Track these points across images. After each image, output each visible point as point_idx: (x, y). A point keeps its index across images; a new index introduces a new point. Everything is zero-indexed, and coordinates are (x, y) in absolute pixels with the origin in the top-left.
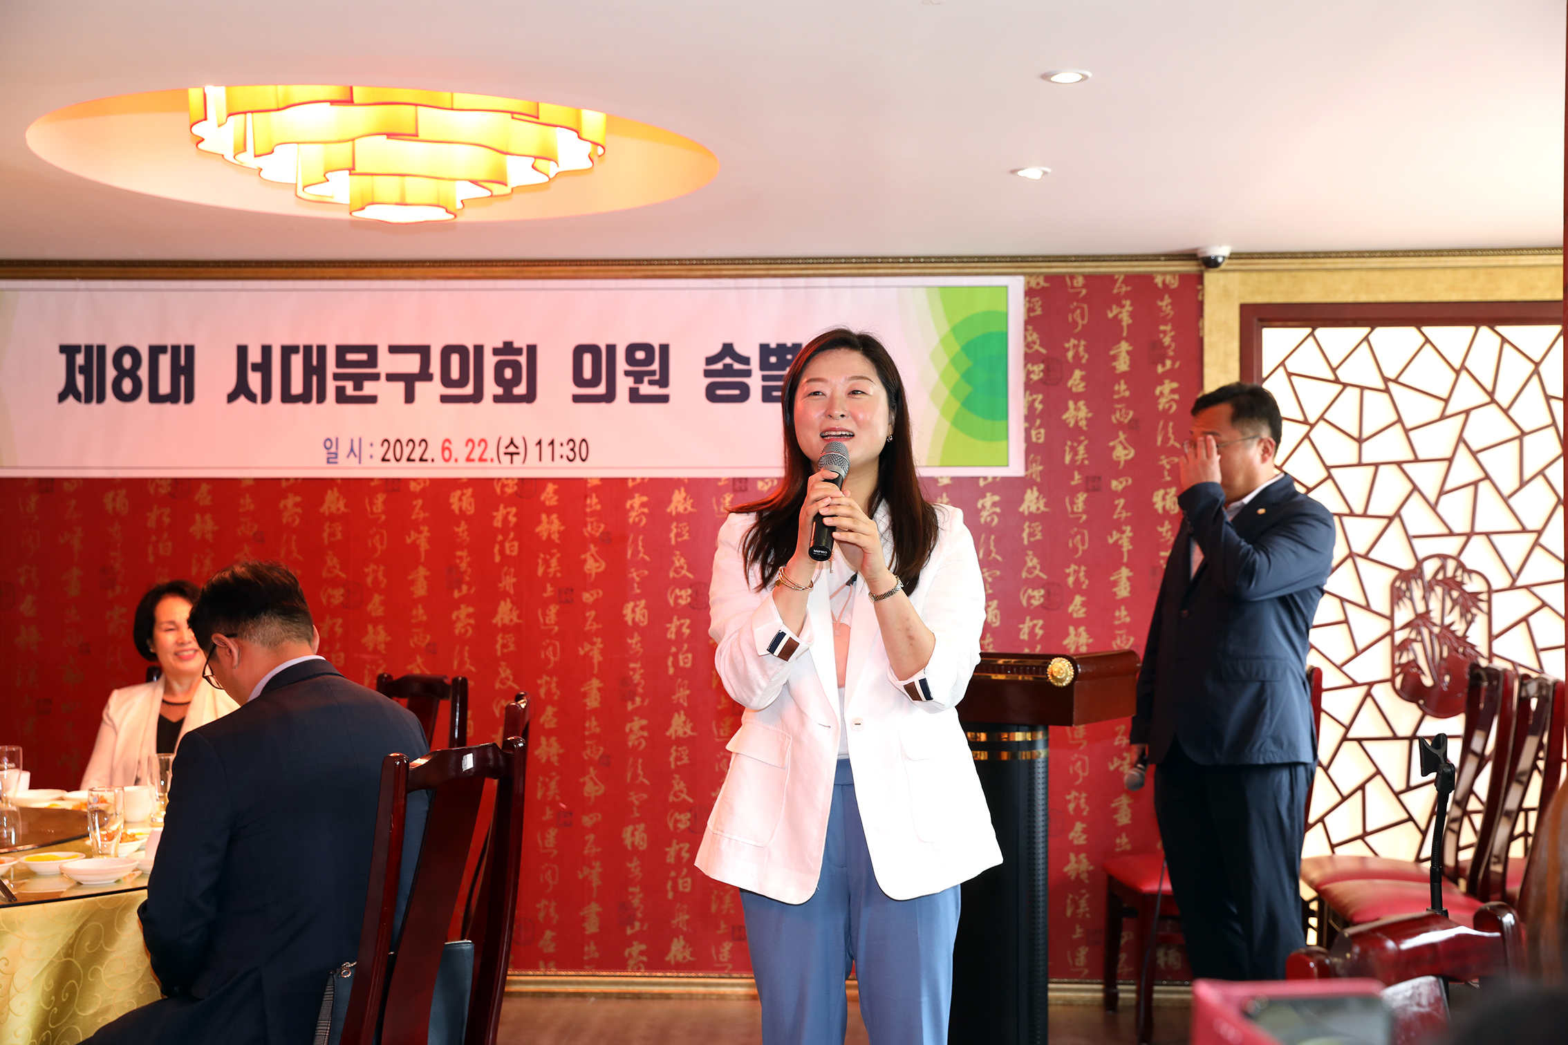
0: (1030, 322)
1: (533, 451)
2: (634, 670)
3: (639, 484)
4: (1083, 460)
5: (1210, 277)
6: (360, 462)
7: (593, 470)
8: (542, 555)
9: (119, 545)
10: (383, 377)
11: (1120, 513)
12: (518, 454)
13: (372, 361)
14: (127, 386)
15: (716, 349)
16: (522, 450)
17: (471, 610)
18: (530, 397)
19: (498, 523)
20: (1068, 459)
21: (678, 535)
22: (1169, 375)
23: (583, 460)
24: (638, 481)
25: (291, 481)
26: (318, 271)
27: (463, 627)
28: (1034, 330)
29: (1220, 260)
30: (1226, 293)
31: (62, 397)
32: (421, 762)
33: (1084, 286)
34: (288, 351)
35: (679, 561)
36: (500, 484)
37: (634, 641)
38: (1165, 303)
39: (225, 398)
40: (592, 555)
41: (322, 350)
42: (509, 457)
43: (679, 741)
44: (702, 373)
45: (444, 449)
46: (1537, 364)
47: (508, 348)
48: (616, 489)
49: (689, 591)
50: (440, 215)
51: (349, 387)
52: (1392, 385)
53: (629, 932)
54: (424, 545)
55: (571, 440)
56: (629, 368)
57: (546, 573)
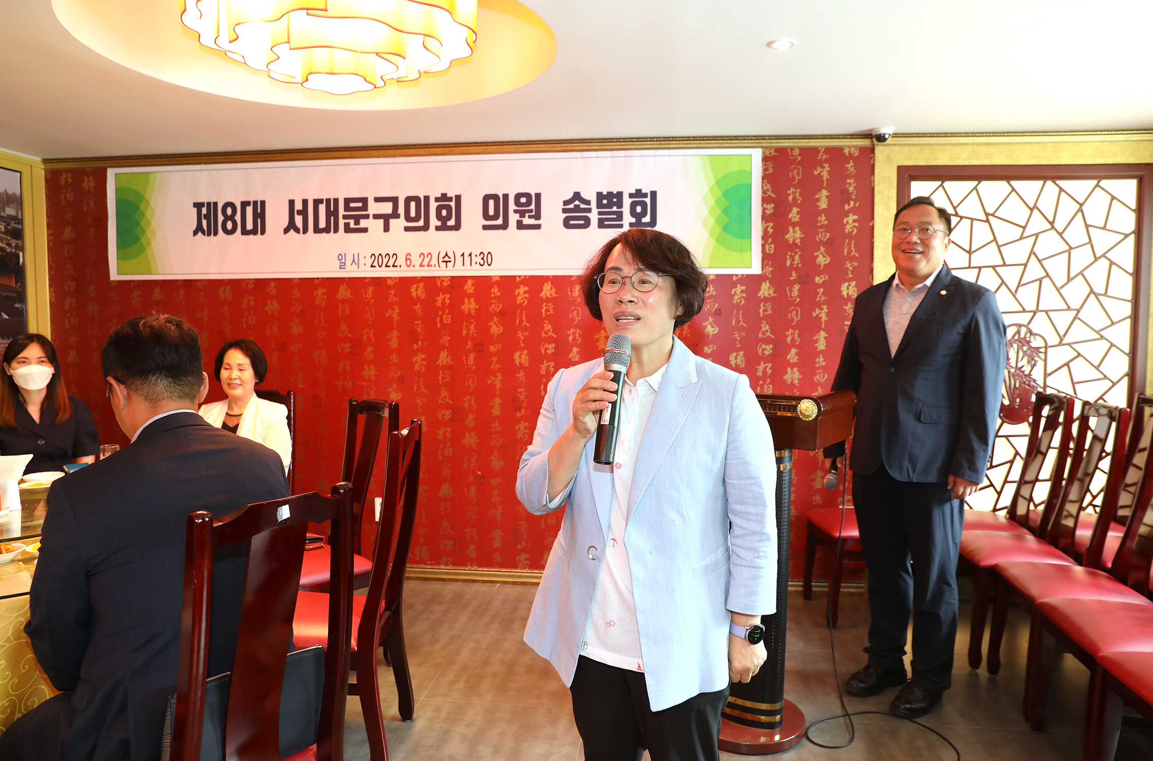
0: (765, 177)
1: (459, 260)
2: (520, 392)
3: (523, 279)
4: (798, 264)
5: (880, 148)
6: (358, 268)
7: (495, 270)
8: (465, 323)
9: (227, 318)
10: (371, 216)
11: (821, 297)
12: (450, 261)
13: (365, 207)
14: (229, 225)
15: (570, 196)
16: (452, 259)
17: (424, 356)
18: (457, 227)
19: (439, 304)
20: (788, 263)
21: (547, 311)
22: (853, 211)
23: (489, 265)
24: (523, 278)
25: (320, 280)
26: (334, 154)
27: (420, 366)
28: (768, 182)
29: (887, 136)
30: (889, 159)
31: (195, 233)
33: (800, 155)
34: (317, 202)
35: (548, 327)
36: (440, 280)
37: (520, 375)
38: (850, 165)
39: (283, 231)
40: (495, 323)
41: (336, 201)
42: (445, 263)
44: (561, 211)
45: (407, 259)
46: (1081, 205)
47: (444, 197)
48: (509, 283)
49: (554, 345)
51: (352, 222)
52: (990, 218)
53: (519, 547)
54: (396, 317)
55: (482, 253)
56: (516, 208)
57: (467, 334)
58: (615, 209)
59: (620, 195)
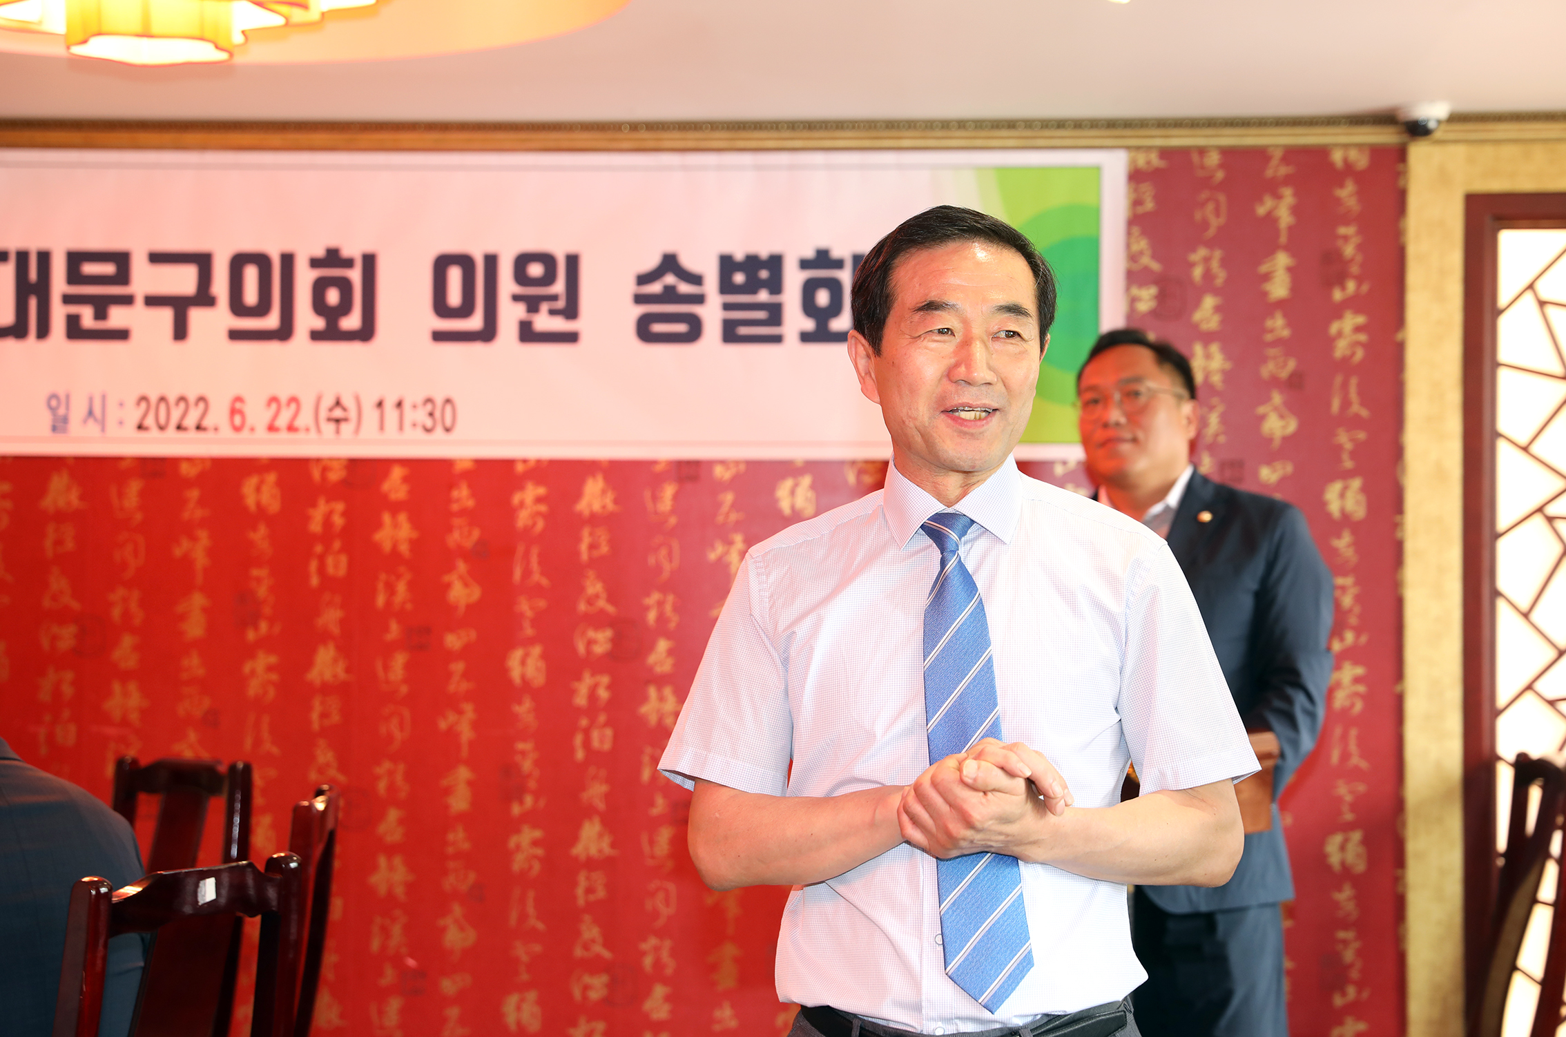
0: (1137, 221)
1: (371, 415)
2: (523, 753)
3: (533, 468)
4: (1216, 435)
5: (1418, 152)
6: (103, 429)
7: (462, 445)
8: (383, 576)
10: (139, 301)
12: (347, 419)
13: (123, 276)
15: (651, 262)
16: (353, 414)
17: (273, 659)
18: (366, 333)
19: (315, 527)
21: (592, 547)
22: (1353, 304)
23: (448, 430)
24: (532, 464)
27: (261, 685)
28: (1142, 233)
29: (1432, 125)
30: (1443, 177)
32: (131, 890)
33: (1222, 166)
35: (594, 587)
36: (319, 467)
37: (523, 708)
38: (1347, 193)
40: (461, 576)
42: (333, 425)
43: (591, 864)
44: (630, 298)
45: (233, 412)
47: (333, 258)
48: (497, 475)
49: (609, 633)
50: (206, 53)
51: (87, 317)
54: (201, 559)
55: (429, 399)
56: (518, 290)
57: (389, 603)
58: (763, 296)
59: (775, 263)
